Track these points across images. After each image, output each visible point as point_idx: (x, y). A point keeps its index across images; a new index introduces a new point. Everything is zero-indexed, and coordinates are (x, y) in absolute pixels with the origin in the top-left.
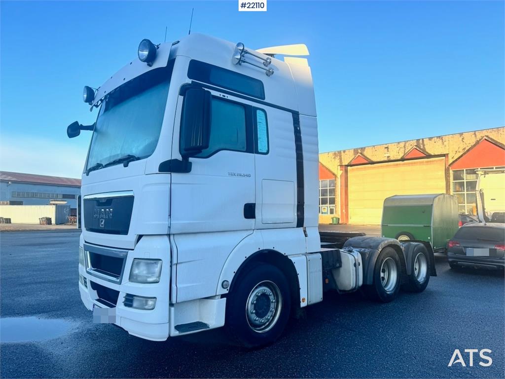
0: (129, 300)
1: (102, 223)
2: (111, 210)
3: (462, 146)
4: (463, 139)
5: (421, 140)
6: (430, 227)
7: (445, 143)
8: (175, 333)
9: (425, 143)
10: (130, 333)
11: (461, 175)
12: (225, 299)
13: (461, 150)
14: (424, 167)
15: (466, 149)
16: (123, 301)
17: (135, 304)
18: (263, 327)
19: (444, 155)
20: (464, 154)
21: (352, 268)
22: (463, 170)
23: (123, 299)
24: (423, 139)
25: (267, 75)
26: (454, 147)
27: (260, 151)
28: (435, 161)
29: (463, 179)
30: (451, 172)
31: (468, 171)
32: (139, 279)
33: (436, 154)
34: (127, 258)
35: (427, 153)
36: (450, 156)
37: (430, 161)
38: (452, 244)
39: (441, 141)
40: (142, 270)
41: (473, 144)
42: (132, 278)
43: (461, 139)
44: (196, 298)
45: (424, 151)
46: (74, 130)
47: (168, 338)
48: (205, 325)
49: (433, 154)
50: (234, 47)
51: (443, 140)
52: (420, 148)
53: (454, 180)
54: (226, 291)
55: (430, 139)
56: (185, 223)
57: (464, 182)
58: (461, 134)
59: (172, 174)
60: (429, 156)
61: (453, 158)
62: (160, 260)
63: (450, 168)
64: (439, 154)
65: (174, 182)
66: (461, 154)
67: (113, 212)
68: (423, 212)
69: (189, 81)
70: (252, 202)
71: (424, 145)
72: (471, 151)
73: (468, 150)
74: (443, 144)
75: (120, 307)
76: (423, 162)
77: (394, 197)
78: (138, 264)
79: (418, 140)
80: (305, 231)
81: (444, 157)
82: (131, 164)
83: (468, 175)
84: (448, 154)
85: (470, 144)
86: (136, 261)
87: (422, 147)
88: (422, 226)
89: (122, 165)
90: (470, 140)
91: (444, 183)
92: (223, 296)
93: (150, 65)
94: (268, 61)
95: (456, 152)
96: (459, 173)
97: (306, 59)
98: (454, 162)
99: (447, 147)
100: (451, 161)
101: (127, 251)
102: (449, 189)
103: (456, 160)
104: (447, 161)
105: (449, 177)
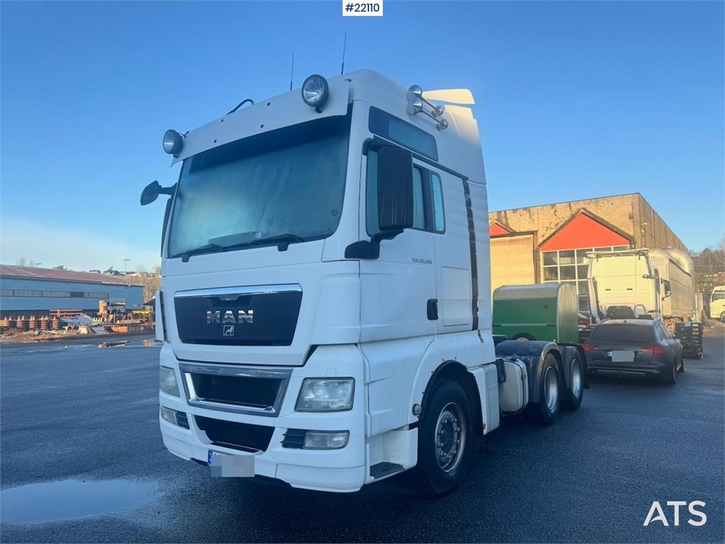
0: (295, 439)
1: (230, 331)
2: (251, 312)
3: (554, 220)
4: (555, 211)
5: (503, 212)
6: (555, 326)
7: (534, 217)
8: (371, 479)
9: (508, 216)
10: (293, 486)
11: (553, 259)
12: (417, 429)
13: (553, 226)
14: (507, 248)
15: (561, 224)
16: (282, 440)
17: (308, 443)
18: (447, 465)
19: (532, 233)
20: (557, 231)
21: (519, 382)
22: (556, 252)
23: (283, 438)
24: (505, 211)
25: (438, 128)
26: (544, 223)
27: (438, 229)
28: (520, 239)
29: (557, 264)
30: (541, 255)
31: (563, 253)
32: (314, 407)
33: (523, 230)
34: (291, 378)
35: (511, 229)
36: (540, 234)
37: (515, 240)
38: (589, 347)
39: (528, 213)
40: (320, 394)
41: (567, 219)
42: (300, 405)
43: (552, 211)
44: (388, 429)
45: (507, 227)
46: (151, 193)
47: (362, 488)
48: (399, 466)
49: (518, 231)
50: (406, 92)
51: (530, 212)
52: (502, 223)
53: (545, 265)
54: (416, 419)
55: (515, 211)
56: (374, 328)
57: (557, 267)
58: (553, 206)
59: (361, 261)
60: (514, 233)
61: (543, 236)
62: (352, 378)
63: (540, 249)
64: (526, 231)
65: (364, 272)
66: (553, 231)
67: (254, 315)
68: (546, 308)
69: (371, 136)
70: (434, 298)
71: (507, 219)
72: (565, 228)
73: (562, 227)
74: (531, 218)
75: (274, 450)
76: (505, 241)
77: (504, 288)
78: (311, 386)
79: (499, 213)
80: (479, 335)
81: (532, 235)
82: (291, 246)
83: (562, 259)
84: (537, 231)
85: (563, 218)
86: (309, 382)
87: (504, 222)
88: (546, 324)
89: (276, 248)
90: (565, 214)
91: (531, 269)
92: (411, 426)
93: (319, 111)
94: (440, 110)
95: (547, 228)
96: (550, 255)
97: (470, 110)
98: (544, 241)
99: (536, 222)
100: (540, 240)
101: (291, 368)
102: (540, 276)
103: (548, 239)
104: (535, 240)
105: (539, 260)
